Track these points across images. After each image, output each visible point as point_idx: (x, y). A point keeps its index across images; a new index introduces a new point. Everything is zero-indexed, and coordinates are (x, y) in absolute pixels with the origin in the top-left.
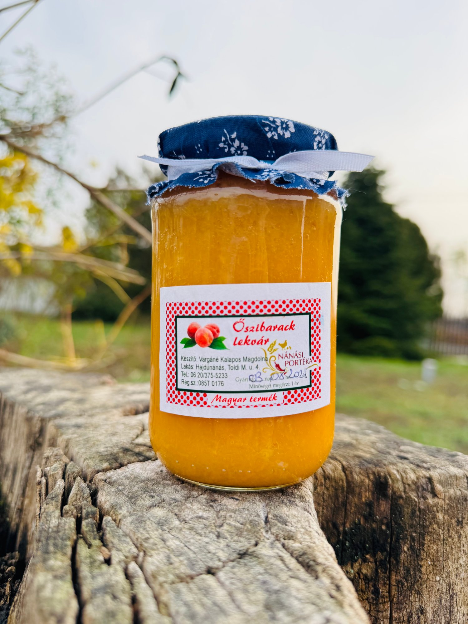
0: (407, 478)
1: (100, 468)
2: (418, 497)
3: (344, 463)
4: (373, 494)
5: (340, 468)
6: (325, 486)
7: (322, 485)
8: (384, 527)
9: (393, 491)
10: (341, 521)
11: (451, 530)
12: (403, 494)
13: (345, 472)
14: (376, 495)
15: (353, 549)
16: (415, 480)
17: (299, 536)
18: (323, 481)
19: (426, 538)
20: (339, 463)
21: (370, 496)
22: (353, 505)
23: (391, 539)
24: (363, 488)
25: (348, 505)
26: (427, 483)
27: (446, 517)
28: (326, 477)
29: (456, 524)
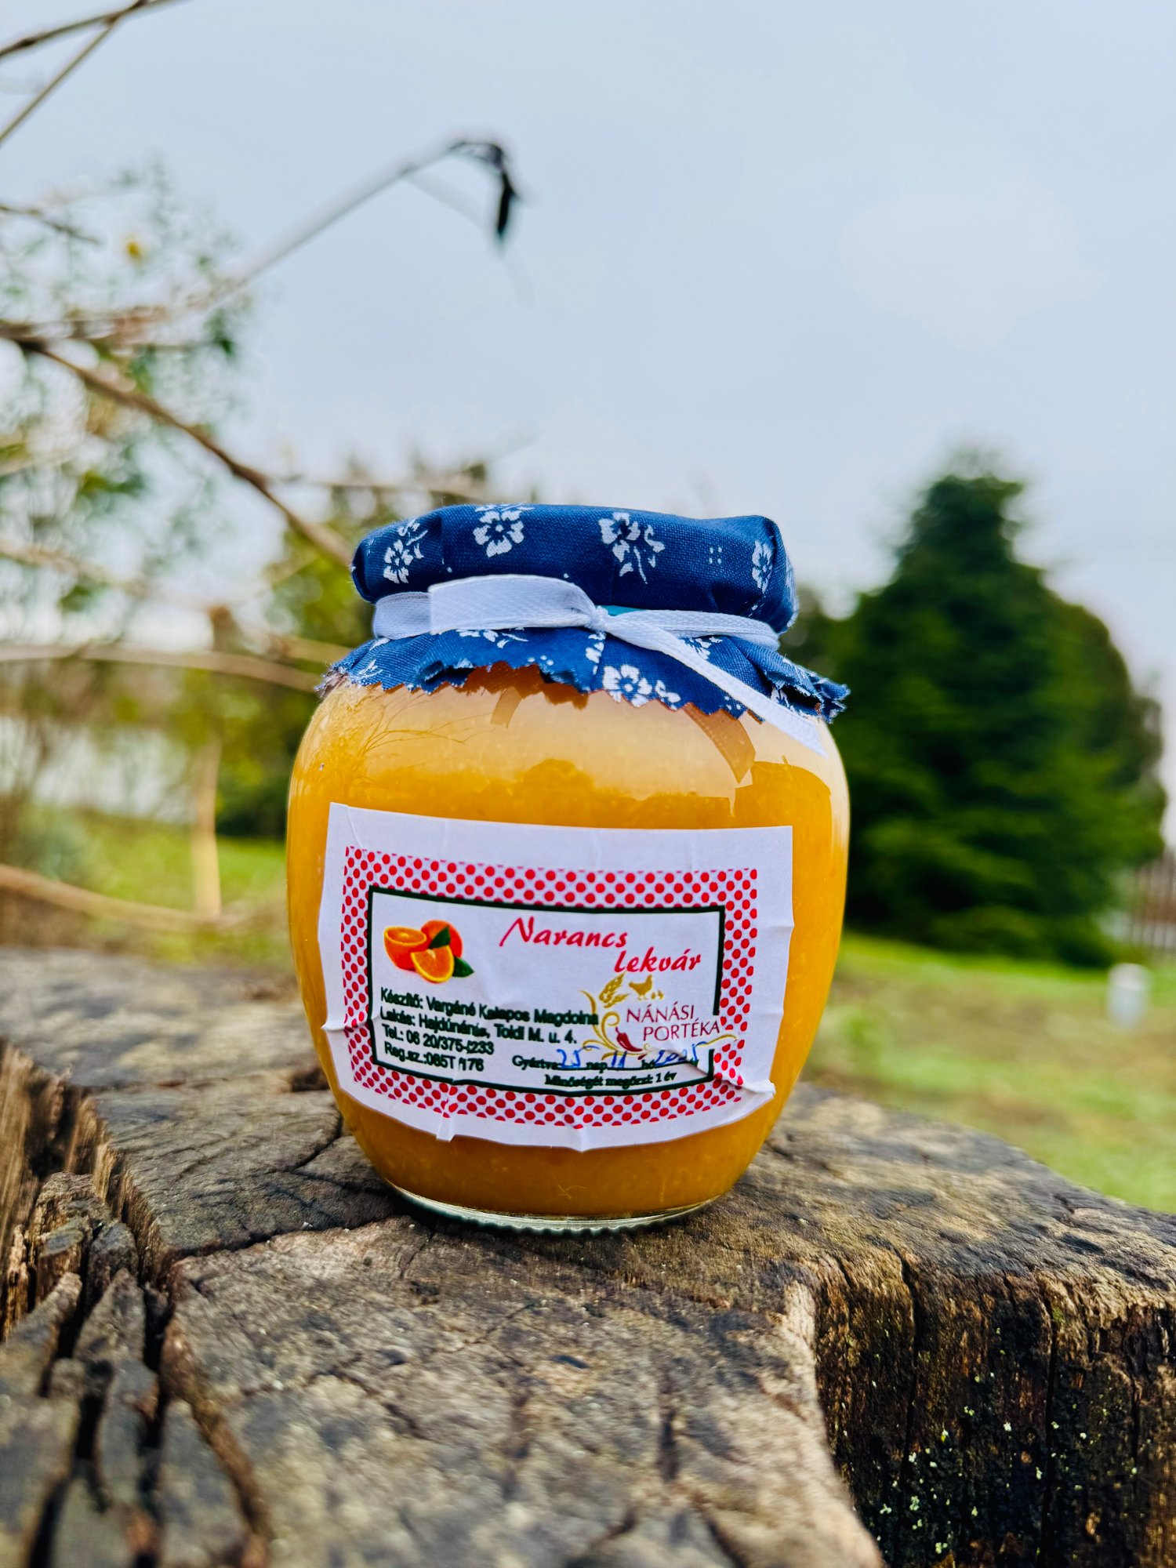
0: (1096, 1311)
1: (192, 1244)
2: (1130, 1370)
3: (911, 1257)
5: (898, 1270)
6: (851, 1327)
7: (843, 1324)
8: (1025, 1458)
9: (1054, 1348)
12: (1085, 1359)
13: (911, 1286)
15: (931, 1521)
16: (1124, 1318)
17: (766, 1499)
18: (845, 1310)
20: (895, 1257)
22: (934, 1385)
23: (1048, 1498)
24: (965, 1335)
25: (919, 1385)
26: (1159, 1331)
28: (857, 1297)
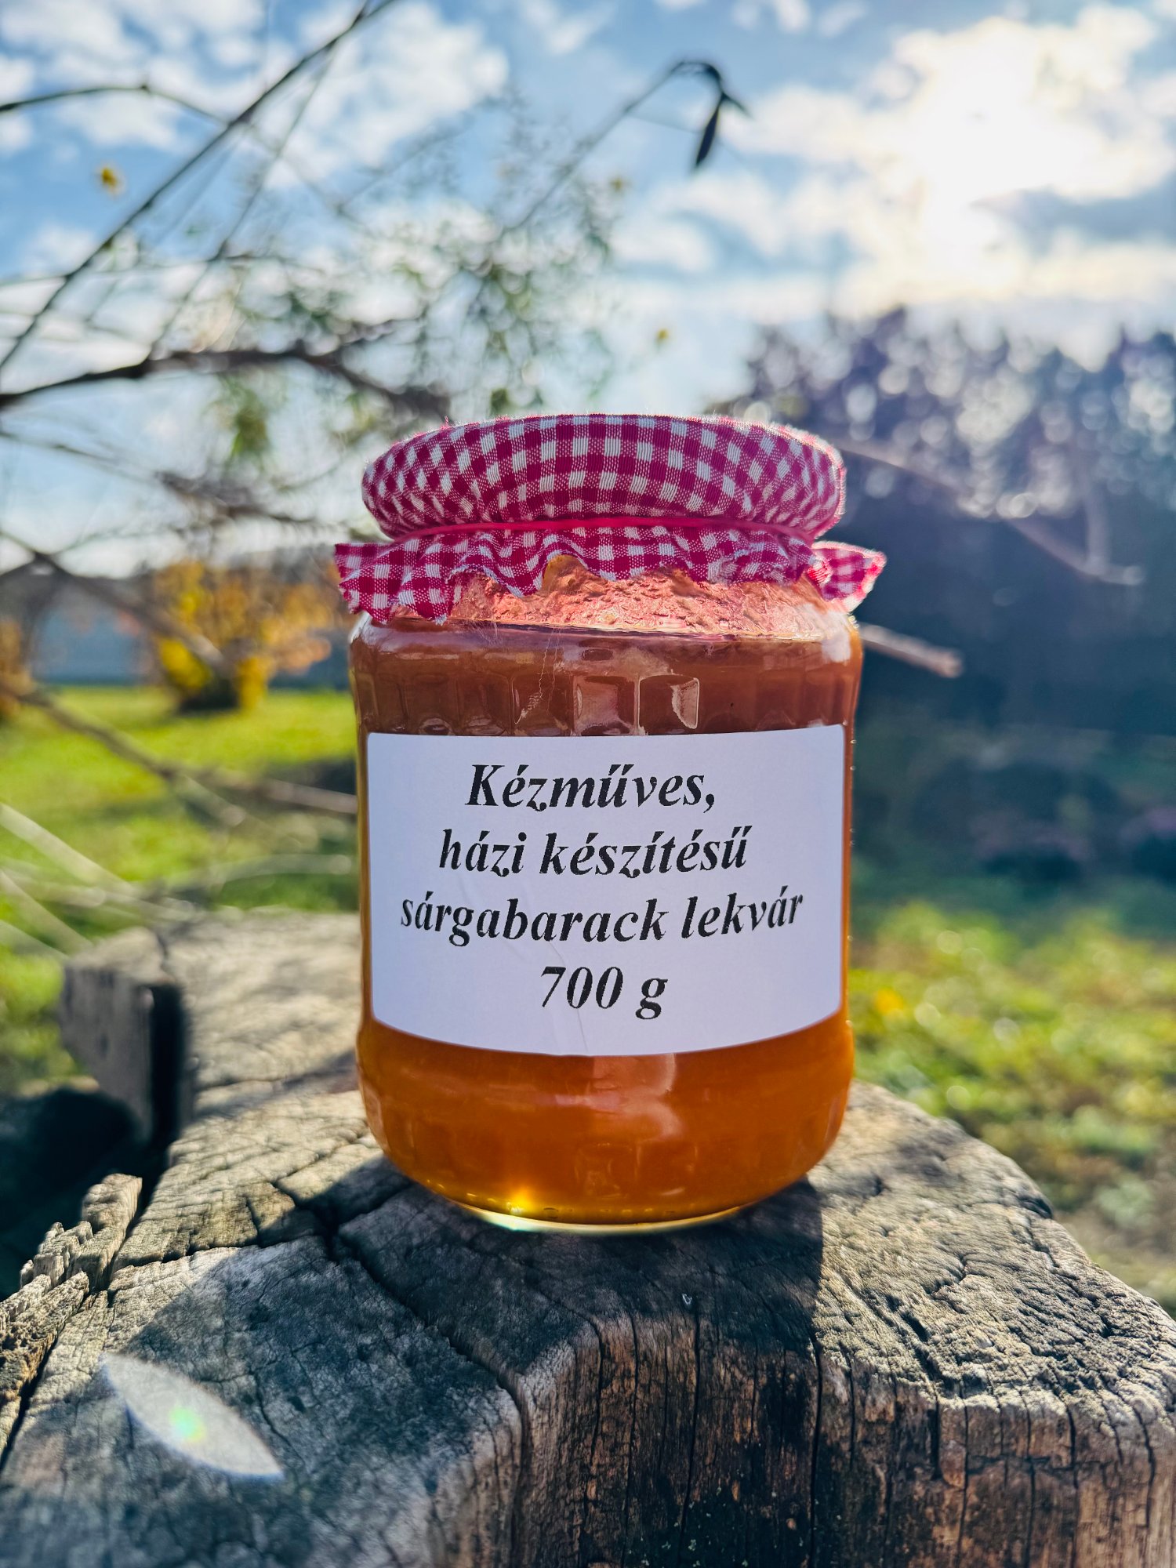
0: (863, 1404)
3: (705, 1325)
4: (762, 1428)
6: (637, 1382)
7: (629, 1378)
8: (791, 1524)
9: (818, 1431)
10: (679, 1482)
12: (845, 1445)
14: (769, 1432)
15: (708, 1564)
16: (891, 1413)
18: (632, 1367)
21: (756, 1433)
22: (710, 1444)
24: (736, 1405)
25: (697, 1442)
26: (924, 1430)
27: (967, 1543)
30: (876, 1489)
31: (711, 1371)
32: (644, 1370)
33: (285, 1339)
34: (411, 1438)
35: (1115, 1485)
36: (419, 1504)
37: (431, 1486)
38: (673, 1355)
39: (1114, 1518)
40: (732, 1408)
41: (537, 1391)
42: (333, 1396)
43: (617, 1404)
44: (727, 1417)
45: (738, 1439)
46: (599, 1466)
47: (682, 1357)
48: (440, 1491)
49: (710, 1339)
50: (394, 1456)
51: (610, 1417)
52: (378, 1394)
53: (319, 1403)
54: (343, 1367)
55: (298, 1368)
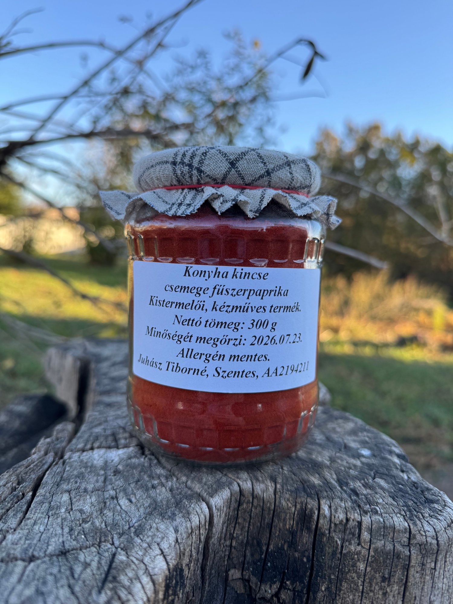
4: (297, 524)
10: (265, 541)
11: (374, 585)
12: (327, 532)
13: (275, 495)
14: (300, 525)
16: (345, 521)
18: (251, 499)
19: (343, 584)
20: (273, 485)
21: (295, 525)
22: (278, 529)
24: (288, 515)
25: (273, 528)
26: (356, 528)
27: (369, 569)
28: (255, 496)
29: (381, 579)
30: (337, 548)
31: (280, 502)
32: (255, 500)
33: (126, 479)
34: (170, 515)
35: (424, 552)
36: (172, 536)
37: (176, 531)
38: (266, 496)
39: (423, 564)
40: (286, 516)
41: (216, 504)
42: (143, 499)
43: (245, 512)
44: (285, 520)
45: (288, 527)
46: (237, 534)
47: (269, 497)
48: (179, 533)
49: (280, 491)
50: (164, 520)
51: (242, 517)
52: (159, 500)
53: (138, 501)
54: (147, 490)
55: (131, 489)
